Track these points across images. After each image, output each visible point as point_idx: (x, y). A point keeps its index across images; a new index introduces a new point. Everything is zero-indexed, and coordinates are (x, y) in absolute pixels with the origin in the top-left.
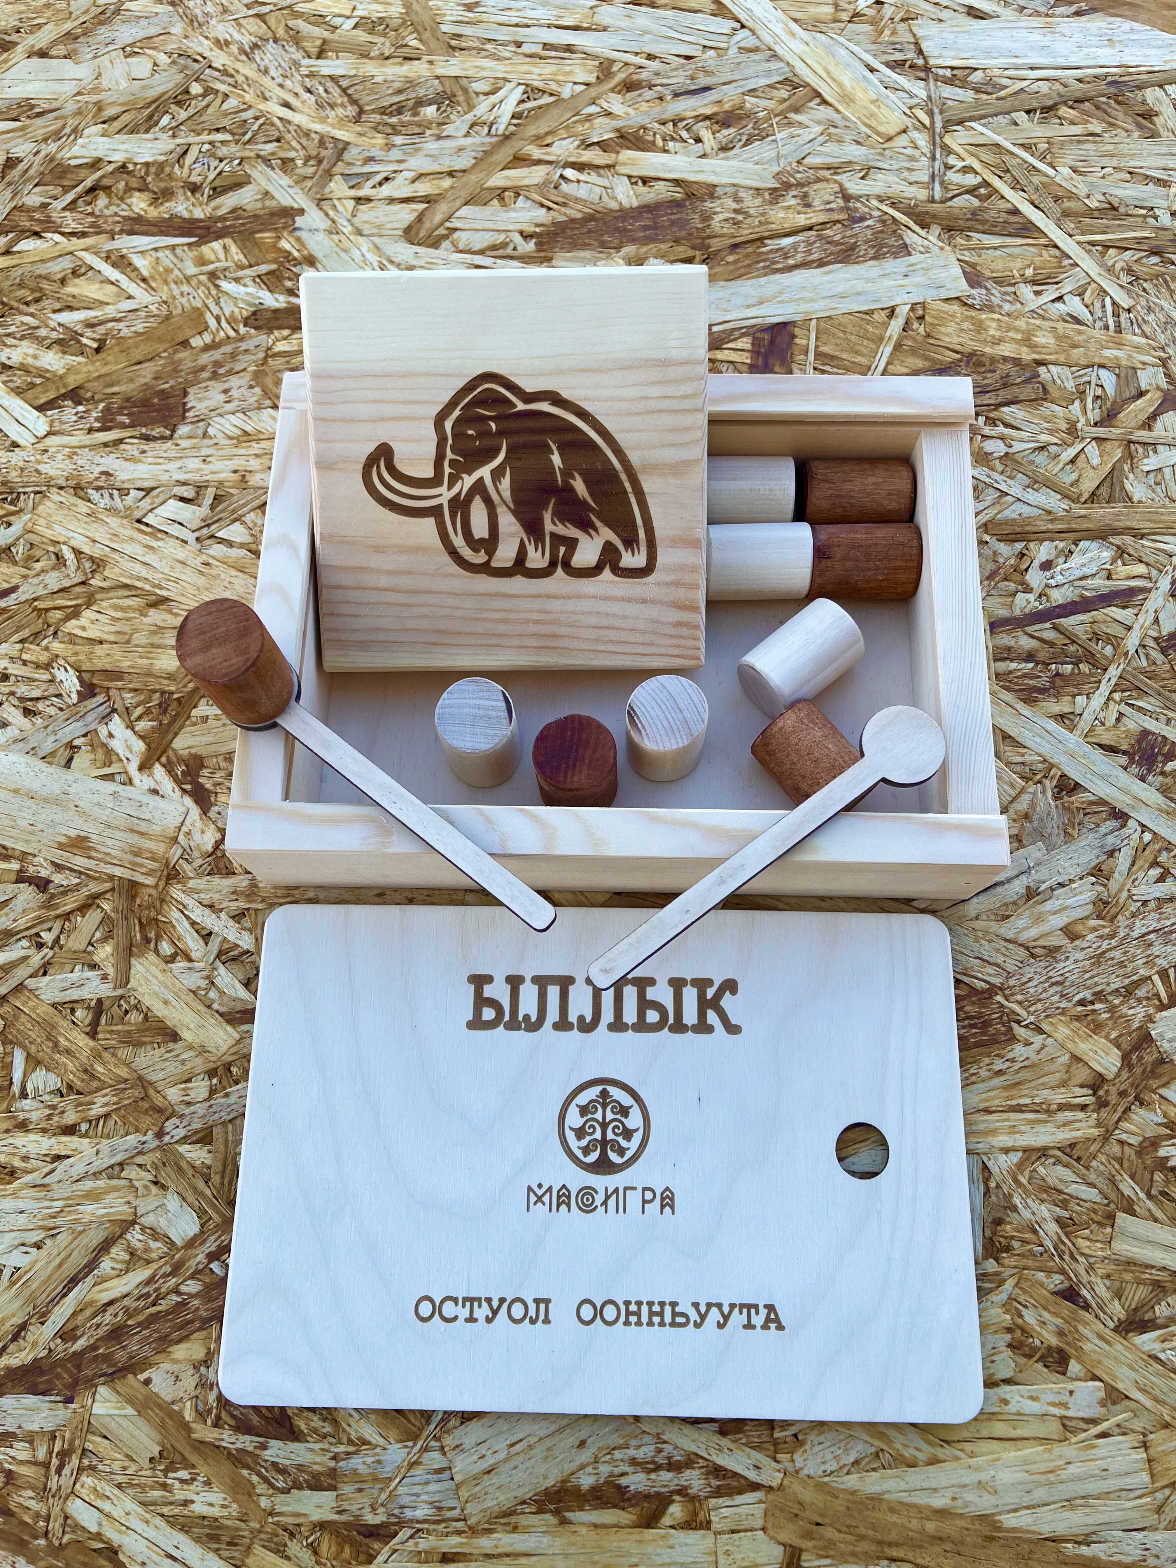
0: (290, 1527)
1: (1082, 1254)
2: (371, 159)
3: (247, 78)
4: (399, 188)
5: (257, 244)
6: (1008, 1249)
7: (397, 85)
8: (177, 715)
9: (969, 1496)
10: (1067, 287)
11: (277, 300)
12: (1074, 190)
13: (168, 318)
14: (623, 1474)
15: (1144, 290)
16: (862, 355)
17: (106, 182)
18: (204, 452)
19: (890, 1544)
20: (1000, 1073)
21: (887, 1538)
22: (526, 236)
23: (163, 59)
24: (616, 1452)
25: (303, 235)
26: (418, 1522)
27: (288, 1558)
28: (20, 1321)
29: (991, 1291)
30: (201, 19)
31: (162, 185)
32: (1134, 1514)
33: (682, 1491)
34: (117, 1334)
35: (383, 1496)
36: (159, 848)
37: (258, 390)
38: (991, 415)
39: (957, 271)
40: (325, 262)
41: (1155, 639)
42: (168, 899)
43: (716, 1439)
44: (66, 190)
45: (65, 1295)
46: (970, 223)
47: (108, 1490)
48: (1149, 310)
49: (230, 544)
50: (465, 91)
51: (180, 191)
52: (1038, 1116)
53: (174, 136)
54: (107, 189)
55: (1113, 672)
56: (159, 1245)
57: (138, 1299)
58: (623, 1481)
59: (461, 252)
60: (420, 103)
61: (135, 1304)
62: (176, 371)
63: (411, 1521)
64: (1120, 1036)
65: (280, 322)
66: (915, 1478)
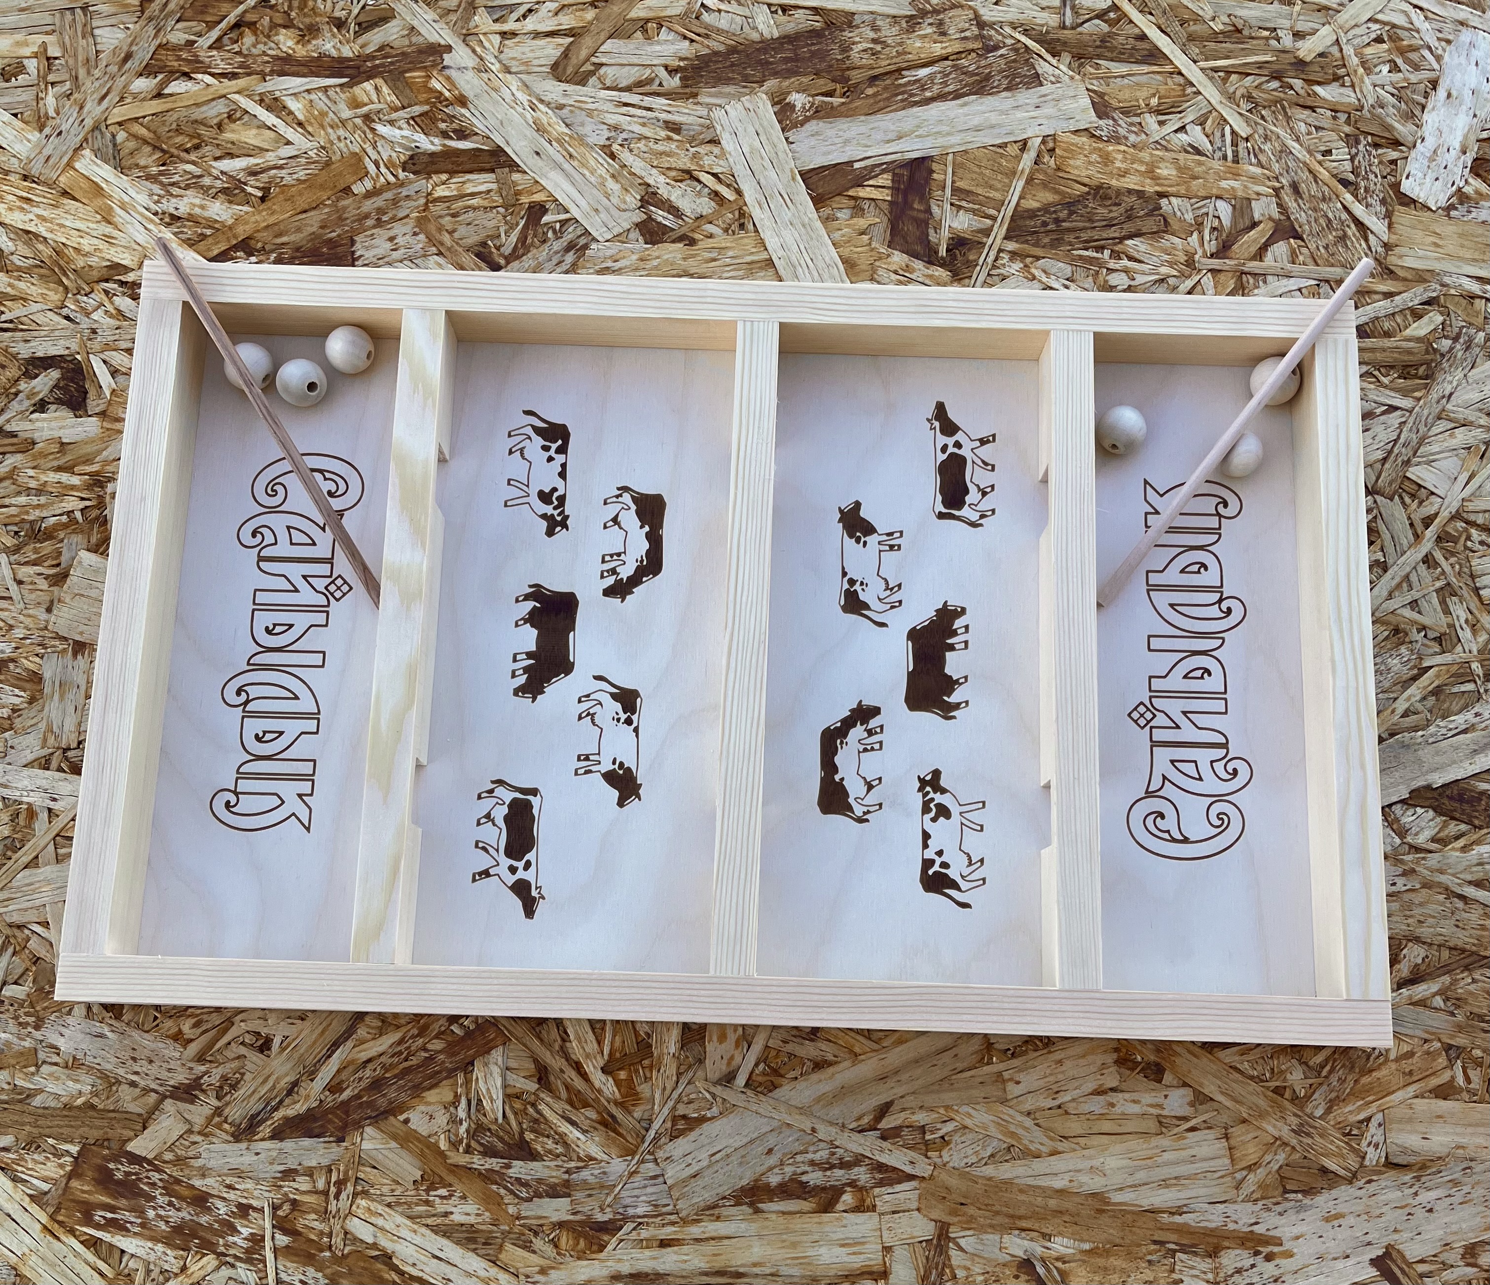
0: (534, 1228)
4: (544, 20)
5: (408, 84)
9: (1084, 1178)
10: (1190, 116)
11: (432, 143)
12: (1200, 12)
13: (328, 164)
14: (803, 1173)
15: (1263, 118)
16: (997, 190)
17: (250, 17)
19: (1020, 1218)
21: (1017, 1213)
22: (671, 71)
25: (453, 73)
26: (639, 1217)
27: (534, 1252)
28: (293, 1079)
31: (307, 20)
32: (1216, 1191)
33: (852, 1184)
34: (377, 1085)
35: (609, 1199)
37: (422, 237)
38: (1116, 248)
39: (1085, 101)
40: (476, 102)
43: (879, 1142)
44: (211, 26)
45: (330, 1056)
46: (1098, 50)
47: (380, 1209)
48: (1266, 138)
51: (326, 27)
54: (252, 25)
57: (392, 1056)
58: (804, 1178)
59: (608, 89)
61: (390, 1061)
62: (340, 218)
63: (633, 1217)
65: (438, 166)
66: (1038, 1166)
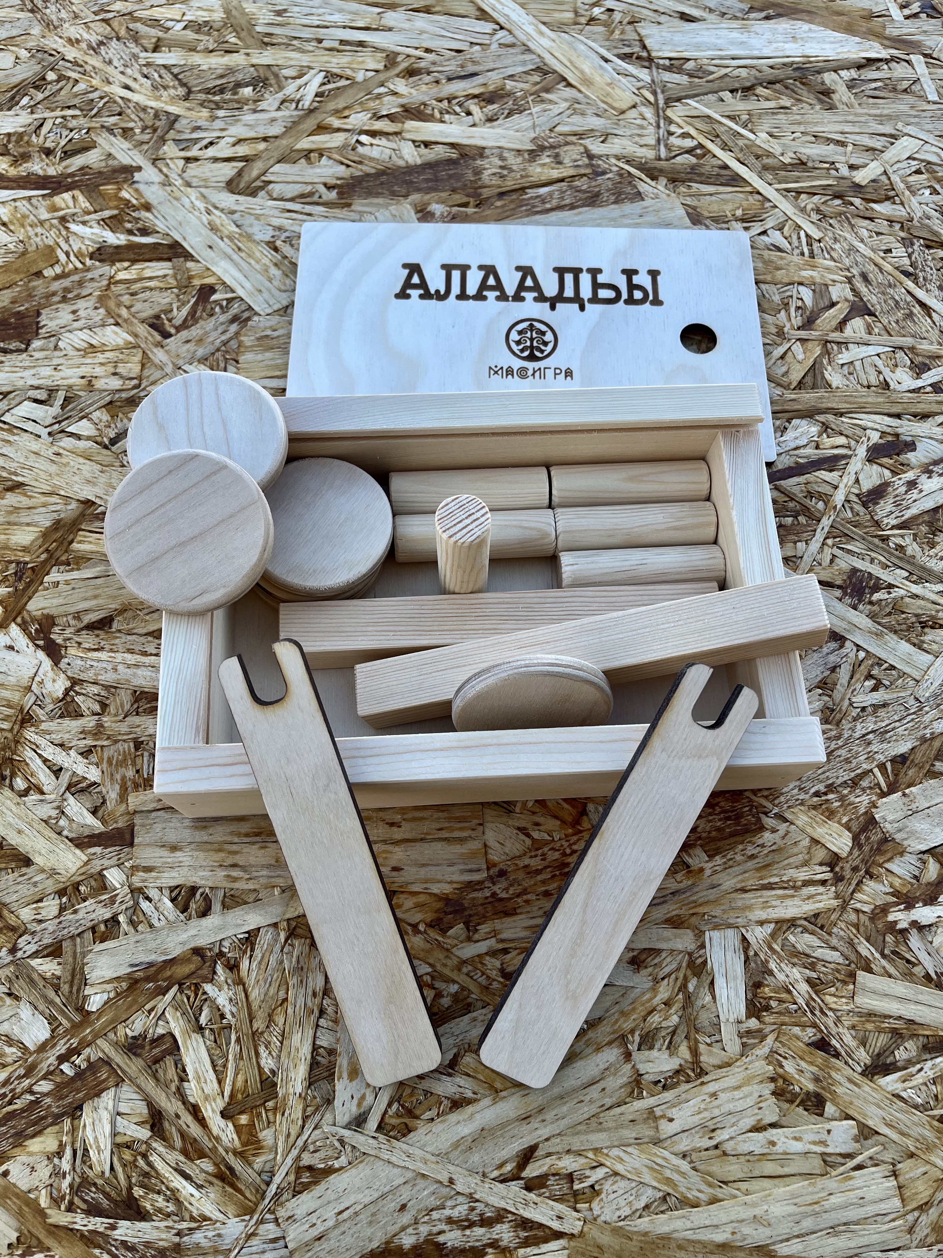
1: (830, 1009)
2: (198, 128)
3: (94, 68)
4: (223, 150)
5: (102, 195)
6: (767, 1008)
7: (219, 72)
8: (32, 581)
9: (747, 1230)
10: (769, 223)
11: (119, 239)
12: (771, 150)
13: (24, 254)
14: (440, 1233)
15: (831, 225)
18: (55, 362)
20: (752, 857)
22: (329, 187)
23: (24, 54)
24: (434, 1213)
25: (141, 187)
29: (754, 1046)
30: (56, 23)
31: (21, 150)
32: (889, 1236)
33: (494, 1244)
36: (15, 697)
37: (102, 311)
39: (681, 212)
40: (159, 208)
41: (857, 495)
42: (22, 740)
43: (524, 1194)
46: (689, 176)
48: (836, 240)
49: (78, 437)
50: (276, 76)
51: (37, 155)
52: (787, 892)
53: (32, 113)
55: (826, 522)
56: (14, 1050)
58: (441, 1239)
59: (275, 199)
60: (239, 85)
62: (30, 295)
64: (850, 820)
65: (121, 256)
66: (699, 1216)
